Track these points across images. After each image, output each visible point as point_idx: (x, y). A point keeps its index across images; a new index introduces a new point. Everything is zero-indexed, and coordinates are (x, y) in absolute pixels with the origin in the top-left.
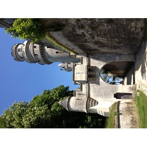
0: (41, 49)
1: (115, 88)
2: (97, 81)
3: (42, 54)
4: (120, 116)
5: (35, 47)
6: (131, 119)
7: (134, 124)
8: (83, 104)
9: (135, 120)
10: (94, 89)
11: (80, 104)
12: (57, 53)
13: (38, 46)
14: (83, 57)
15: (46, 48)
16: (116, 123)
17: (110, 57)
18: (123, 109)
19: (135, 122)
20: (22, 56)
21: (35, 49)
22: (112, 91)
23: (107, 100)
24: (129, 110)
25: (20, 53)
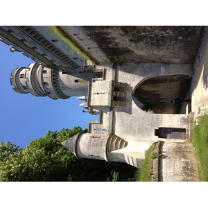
0: (54, 76)
1: (158, 119)
2: (127, 108)
3: (55, 83)
4: (163, 160)
5: (45, 72)
6: (183, 165)
7: (188, 174)
8: (101, 145)
9: (192, 168)
10: (123, 121)
11: (97, 145)
12: (76, 81)
13: (49, 70)
14: (107, 68)
15: (60, 73)
16: (155, 172)
17: (150, 68)
18: (169, 149)
19: (192, 170)
20: (25, 85)
21: (44, 75)
22: (152, 124)
23: (144, 139)
24: (180, 151)
25: (22, 81)
